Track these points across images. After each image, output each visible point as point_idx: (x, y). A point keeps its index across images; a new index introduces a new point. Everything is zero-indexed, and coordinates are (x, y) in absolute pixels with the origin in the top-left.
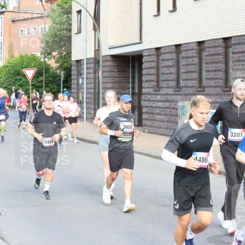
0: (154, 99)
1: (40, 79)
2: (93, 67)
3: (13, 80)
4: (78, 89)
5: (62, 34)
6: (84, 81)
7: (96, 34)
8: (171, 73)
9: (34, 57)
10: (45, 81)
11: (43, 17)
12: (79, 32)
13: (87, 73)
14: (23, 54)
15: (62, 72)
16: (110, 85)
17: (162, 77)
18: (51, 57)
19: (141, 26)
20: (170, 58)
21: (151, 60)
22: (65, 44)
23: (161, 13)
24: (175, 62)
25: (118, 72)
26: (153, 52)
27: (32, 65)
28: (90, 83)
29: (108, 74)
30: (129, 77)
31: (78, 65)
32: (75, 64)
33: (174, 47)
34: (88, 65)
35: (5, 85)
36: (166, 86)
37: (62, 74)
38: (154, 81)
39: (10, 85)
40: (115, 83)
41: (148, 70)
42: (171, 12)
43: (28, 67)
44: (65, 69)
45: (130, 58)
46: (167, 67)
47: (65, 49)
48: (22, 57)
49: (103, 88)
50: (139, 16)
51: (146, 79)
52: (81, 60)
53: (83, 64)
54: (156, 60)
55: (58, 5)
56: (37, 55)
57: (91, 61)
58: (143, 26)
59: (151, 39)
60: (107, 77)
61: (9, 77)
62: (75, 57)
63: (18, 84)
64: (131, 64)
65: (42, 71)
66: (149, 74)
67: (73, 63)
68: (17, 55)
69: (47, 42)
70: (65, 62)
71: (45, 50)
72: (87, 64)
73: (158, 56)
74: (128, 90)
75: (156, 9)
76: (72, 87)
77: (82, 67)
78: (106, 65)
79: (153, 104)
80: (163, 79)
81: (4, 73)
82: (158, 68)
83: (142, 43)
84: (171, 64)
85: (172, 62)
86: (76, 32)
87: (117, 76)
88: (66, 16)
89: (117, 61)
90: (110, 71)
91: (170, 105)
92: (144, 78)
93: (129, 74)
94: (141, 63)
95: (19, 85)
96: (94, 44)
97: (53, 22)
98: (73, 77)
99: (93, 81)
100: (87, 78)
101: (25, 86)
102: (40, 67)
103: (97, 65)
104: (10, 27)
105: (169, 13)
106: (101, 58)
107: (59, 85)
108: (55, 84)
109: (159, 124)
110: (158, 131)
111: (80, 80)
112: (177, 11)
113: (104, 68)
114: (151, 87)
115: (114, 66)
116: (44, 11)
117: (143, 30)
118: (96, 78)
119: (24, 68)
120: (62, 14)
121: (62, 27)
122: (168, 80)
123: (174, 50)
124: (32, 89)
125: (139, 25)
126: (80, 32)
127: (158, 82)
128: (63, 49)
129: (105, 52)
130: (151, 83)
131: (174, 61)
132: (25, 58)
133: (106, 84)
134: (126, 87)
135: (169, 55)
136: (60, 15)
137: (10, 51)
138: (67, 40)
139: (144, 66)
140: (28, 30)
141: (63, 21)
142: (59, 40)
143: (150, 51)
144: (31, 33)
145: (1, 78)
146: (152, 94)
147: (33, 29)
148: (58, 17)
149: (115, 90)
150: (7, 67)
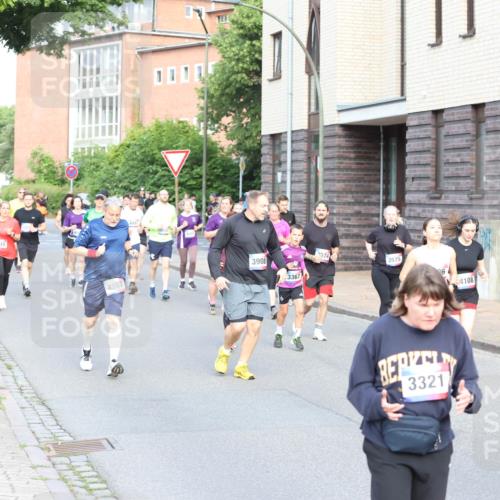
1: (197, 170)
2: (305, 149)
3: (141, 174)
4: (273, 193)
5: (239, 79)
6: (286, 177)
7: (313, 80)
8: (463, 163)
9: (184, 127)
10: (207, 174)
11: (203, 45)
12: (277, 76)
13: (292, 161)
14: (163, 120)
15: (242, 159)
16: (339, 186)
17: (446, 171)
18: (219, 127)
19: (403, 67)
20: (462, 131)
21: (422, 135)
22: (247, 102)
23: (444, 40)
24: (472, 140)
25: (355, 159)
26: (428, 119)
27: (179, 144)
28: (300, 182)
29: (335, 163)
30: (379, 171)
31: (274, 147)
32: (268, 141)
33: (470, 109)
34: (294, 145)
35: (125, 184)
36: (454, 188)
37: (242, 163)
38: (428, 178)
39: (134, 183)
40: (349, 181)
41: (417, 156)
42: (464, 37)
43: (172, 147)
44: (247, 152)
45: (381, 130)
46: (454, 149)
47: (248, 110)
48: (159, 126)
49: (326, 192)
50: (400, 45)
51: (413, 174)
52: (281, 134)
53: (286, 142)
54: (433, 136)
55: (233, 22)
56: (190, 124)
57: (301, 137)
58: (408, 66)
59: (424, 93)
60: (333, 169)
61: (132, 167)
62: (268, 127)
63: (152, 181)
64: (382, 144)
65: (201, 156)
66: (418, 165)
67: (264, 141)
68: (149, 123)
69: (210, 97)
70: (246, 138)
71: (207, 113)
72: (292, 142)
73: (438, 127)
74: (377, 196)
75: (434, 31)
76: (263, 187)
77: (283, 149)
78: (332, 144)
80: (446, 174)
81: (123, 160)
82: (437, 152)
83: (405, 100)
84: (465, 143)
85: (467, 141)
86: (271, 77)
87: (354, 166)
88: (248, 42)
89: (355, 137)
90: (339, 157)
92: (409, 172)
93: (379, 164)
94: (402, 141)
95: (152, 185)
96: (307, 101)
97: (224, 57)
98: (264, 168)
99: (305, 176)
100: (292, 172)
101: (166, 186)
102: (197, 147)
103: (313, 145)
105: (461, 39)
106: (321, 129)
107: (235, 185)
111: (279, 175)
112: (477, 35)
113: (327, 151)
114: (423, 191)
115: (347, 148)
116: (204, 32)
117: (408, 73)
118: (311, 171)
119: (164, 149)
120: (241, 40)
121: (241, 65)
122: (459, 177)
123: (470, 116)
124: (180, 193)
125: (399, 63)
126: (280, 78)
127: (437, 180)
128: (245, 110)
129: (331, 117)
130: (423, 182)
131: (469, 138)
132: (165, 128)
133: (332, 184)
134: (372, 189)
135: (460, 125)
136: (237, 41)
137: (134, 114)
138: (251, 92)
139: (410, 146)
140: (173, 71)
141: (242, 53)
142: (234, 92)
143: (422, 116)
144: (179, 77)
145: (117, 168)
146: (425, 205)
147: (183, 70)
148: (232, 46)
149: (350, 195)
150: (128, 147)
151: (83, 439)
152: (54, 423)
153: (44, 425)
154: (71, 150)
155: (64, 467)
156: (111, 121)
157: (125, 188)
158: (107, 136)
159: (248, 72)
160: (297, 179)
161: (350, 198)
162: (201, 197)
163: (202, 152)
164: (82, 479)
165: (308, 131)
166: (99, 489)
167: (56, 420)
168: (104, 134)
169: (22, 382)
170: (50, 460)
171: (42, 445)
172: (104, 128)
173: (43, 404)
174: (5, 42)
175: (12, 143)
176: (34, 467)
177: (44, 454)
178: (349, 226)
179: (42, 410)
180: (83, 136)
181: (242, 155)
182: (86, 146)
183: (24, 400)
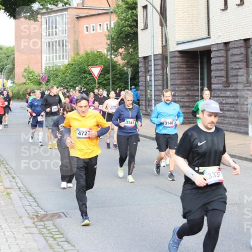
0: (224, 95)
1: (107, 75)
2: (161, 64)
3: (79, 79)
4: (145, 86)
5: (126, 30)
6: (151, 78)
7: (163, 29)
8: (240, 68)
9: (100, 54)
10: (112, 78)
11: (108, 13)
12: (146, 27)
13: (154, 70)
14: (89, 51)
15: (129, 69)
16: (178, 82)
18: (117, 54)
19: (208, 21)
20: (239, 52)
21: (219, 55)
22: (131, 41)
23: (228, 7)
24: (244, 57)
26: (222, 47)
27: (98, 63)
28: (159, 80)
29: (176, 70)
30: (198, 74)
31: (145, 63)
32: (142, 60)
33: (242, 42)
34: (155, 62)
35: (71, 84)
36: (235, 81)
37: (130, 71)
38: (223, 76)
39: (76, 83)
40: (183, 79)
41: (217, 66)
42: (239, 5)
43: (94, 64)
44: (132, 66)
45: (199, 53)
46: (235, 62)
47: (132, 45)
48: (87, 54)
49: (172, 85)
50: (206, 10)
51: (215, 75)
52: (148, 57)
53: (151, 60)
54: (225, 56)
55: (123, 1)
56: (103, 53)
57: (158, 58)
58: (211, 20)
59: (220, 34)
60: (175, 73)
61: (74, 75)
62: (142, 53)
63: (85, 82)
64: (199, 60)
65: (109, 68)
66: (218, 70)
67: (140, 60)
68: (82, 53)
69: (112, 39)
70: (131, 59)
71: (111, 47)
72: (154, 60)
73: (227, 51)
74: (198, 86)
75: (224, 2)
76: (140, 84)
77: (150, 64)
78: (174, 61)
79: (223, 100)
80: (232, 74)
81: (70, 72)
82: (227, 63)
83: (210, 38)
84: (240, 59)
85: (242, 57)
86: (143, 28)
87: (185, 72)
88: (130, 11)
89: (185, 57)
90: (178, 67)
91: (240, 101)
92: (213, 74)
93: (198, 70)
94: (209, 59)
95: (85, 84)
96: (161, 39)
97: (118, 18)
98: (140, 74)
99: (161, 77)
100: (155, 75)
101: (92, 84)
102: (107, 64)
103: (165, 62)
104: (74, 24)
105: (237, 6)
106: (168, 54)
107: (127, 83)
108: (122, 82)
109: (229, 120)
110: (228, 128)
111: (148, 77)
112: (245, 4)
113: (172, 64)
114: (221, 83)
115: (182, 62)
116: (109, 6)
117: (211, 24)
118: (164, 75)
119: (91, 65)
120: (127, 10)
121: (127, 23)
122: (238, 76)
123: (242, 45)
125: (207, 19)
126: (147, 28)
127: (227, 77)
128: (130, 45)
129: (173, 47)
130: (221, 79)
132: (90, 55)
133: (175, 81)
134: (195, 83)
135: (238, 49)
136: (125, 10)
137: (74, 48)
138: (133, 36)
139: (213, 61)
140: (93, 26)
141: (127, 17)
142: (125, 36)
143: (219, 45)
144: (97, 29)
145: (67, 76)
146: (222, 90)
147: (99, 26)
148: (122, 13)
149: (184, 86)
150: (72, 65)
151: (51, 213)
152: (37, 205)
153: (31, 206)
154: (44, 68)
155: (42, 227)
156: (63, 52)
157: (71, 86)
158: (61, 60)
159: (131, 26)
160: (157, 79)
161: (184, 88)
162: (109, 89)
163: (109, 66)
164: (51, 233)
165: (162, 54)
166: (59, 238)
167: (37, 204)
168: (60, 59)
169: (20, 185)
170: (34, 224)
171: (31, 216)
172: (60, 56)
173: (31, 196)
174: (8, 14)
175: (14, 65)
176: (26, 228)
177: (32, 221)
178: (184, 102)
179: (30, 199)
180: (49, 60)
181: (129, 68)
182: (51, 65)
183: (21, 194)
